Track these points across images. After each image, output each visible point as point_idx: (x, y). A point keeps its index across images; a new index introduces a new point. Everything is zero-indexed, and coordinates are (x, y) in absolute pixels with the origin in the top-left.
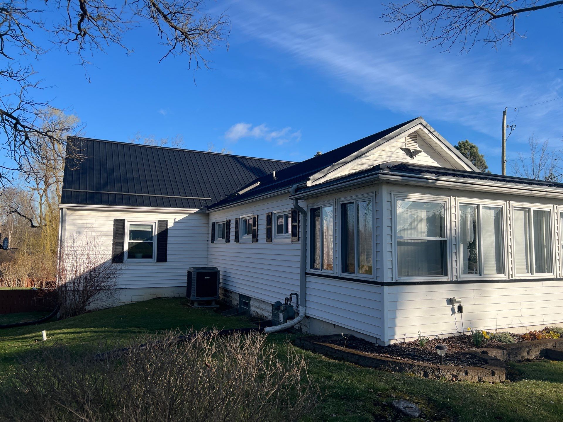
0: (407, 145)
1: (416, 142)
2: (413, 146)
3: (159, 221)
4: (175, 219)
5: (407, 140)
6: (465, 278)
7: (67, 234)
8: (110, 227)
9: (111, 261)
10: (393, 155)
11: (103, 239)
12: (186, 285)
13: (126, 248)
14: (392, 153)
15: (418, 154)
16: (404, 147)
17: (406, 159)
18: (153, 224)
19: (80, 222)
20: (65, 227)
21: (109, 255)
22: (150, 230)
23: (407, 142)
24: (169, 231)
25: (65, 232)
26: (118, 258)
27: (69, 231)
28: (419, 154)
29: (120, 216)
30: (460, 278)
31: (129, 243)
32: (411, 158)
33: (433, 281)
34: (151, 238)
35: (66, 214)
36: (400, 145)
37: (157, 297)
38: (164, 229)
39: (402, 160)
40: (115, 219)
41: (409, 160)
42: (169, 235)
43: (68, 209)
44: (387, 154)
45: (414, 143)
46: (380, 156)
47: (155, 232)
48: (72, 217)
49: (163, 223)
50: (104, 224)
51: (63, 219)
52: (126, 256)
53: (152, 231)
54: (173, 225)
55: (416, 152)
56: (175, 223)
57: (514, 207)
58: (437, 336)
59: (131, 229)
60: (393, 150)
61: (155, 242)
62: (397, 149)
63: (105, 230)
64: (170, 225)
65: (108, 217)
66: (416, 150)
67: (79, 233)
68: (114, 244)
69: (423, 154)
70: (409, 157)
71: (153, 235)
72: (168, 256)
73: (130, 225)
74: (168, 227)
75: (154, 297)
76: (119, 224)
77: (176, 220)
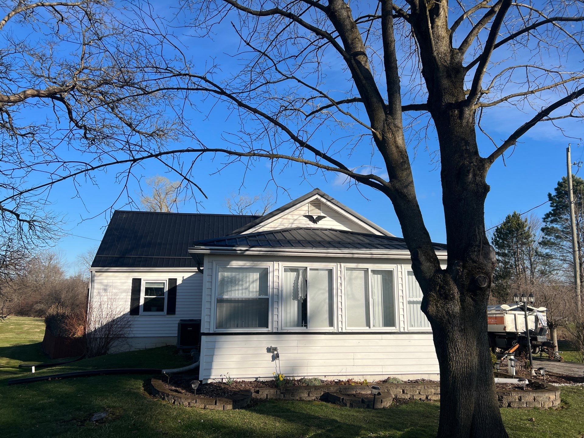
0: (309, 213)
1: (319, 209)
2: (316, 213)
3: (169, 279)
4: (183, 277)
5: (309, 208)
6: (288, 330)
7: (95, 292)
8: (129, 285)
9: (129, 314)
10: (295, 222)
11: (123, 295)
12: (177, 335)
13: (142, 302)
14: (294, 221)
15: (322, 220)
16: (307, 214)
17: (309, 224)
18: (165, 282)
19: (105, 281)
20: (94, 286)
21: (128, 310)
22: (163, 287)
23: (309, 210)
24: (177, 288)
25: (93, 290)
26: (135, 310)
27: (98, 289)
28: (324, 219)
29: (137, 275)
30: (282, 330)
31: (145, 298)
32: (314, 223)
33: (252, 332)
34: (163, 294)
35: (94, 276)
36: (303, 213)
37: (167, 345)
38: (173, 286)
39: (305, 225)
40: (133, 279)
41: (312, 225)
42: (178, 291)
43: (96, 272)
44: (289, 222)
45: (317, 210)
46: (281, 224)
47: (166, 289)
48: (100, 278)
49: (172, 281)
50: (125, 283)
51: (93, 279)
52: (141, 310)
53: (164, 288)
54: (181, 282)
55: (320, 218)
56: (183, 280)
57: (346, 268)
58: (257, 378)
59: (147, 287)
60: (295, 217)
61: (166, 297)
62: (300, 216)
63: (125, 288)
64: (179, 282)
65: (128, 277)
66: (319, 216)
67: (105, 290)
68: (132, 299)
69: (328, 218)
70: (313, 222)
71: (165, 291)
72: (177, 310)
73: (146, 283)
74: (177, 284)
75: (164, 345)
76: (137, 283)
77: (185, 278)
